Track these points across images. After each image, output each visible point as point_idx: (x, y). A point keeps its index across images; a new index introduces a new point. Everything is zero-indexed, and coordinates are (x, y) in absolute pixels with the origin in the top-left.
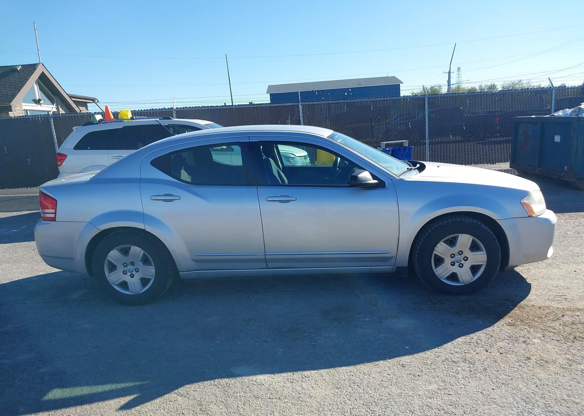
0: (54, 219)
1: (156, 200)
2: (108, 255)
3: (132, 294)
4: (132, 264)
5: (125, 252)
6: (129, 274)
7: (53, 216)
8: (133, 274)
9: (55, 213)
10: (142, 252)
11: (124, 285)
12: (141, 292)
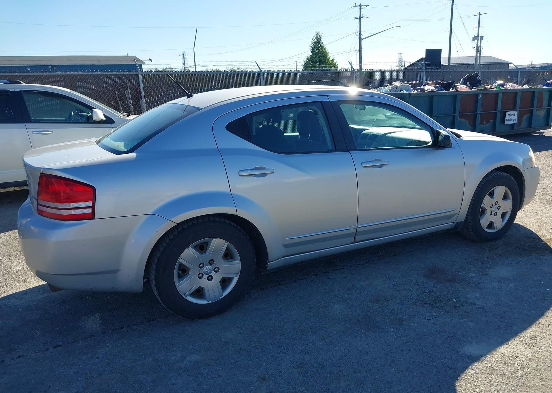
0: (91, 216)
1: (249, 175)
2: (181, 256)
3: (210, 302)
4: (211, 262)
5: (202, 248)
6: (206, 276)
7: (89, 211)
8: (211, 276)
9: (93, 207)
10: (226, 244)
11: (199, 293)
12: (221, 298)
